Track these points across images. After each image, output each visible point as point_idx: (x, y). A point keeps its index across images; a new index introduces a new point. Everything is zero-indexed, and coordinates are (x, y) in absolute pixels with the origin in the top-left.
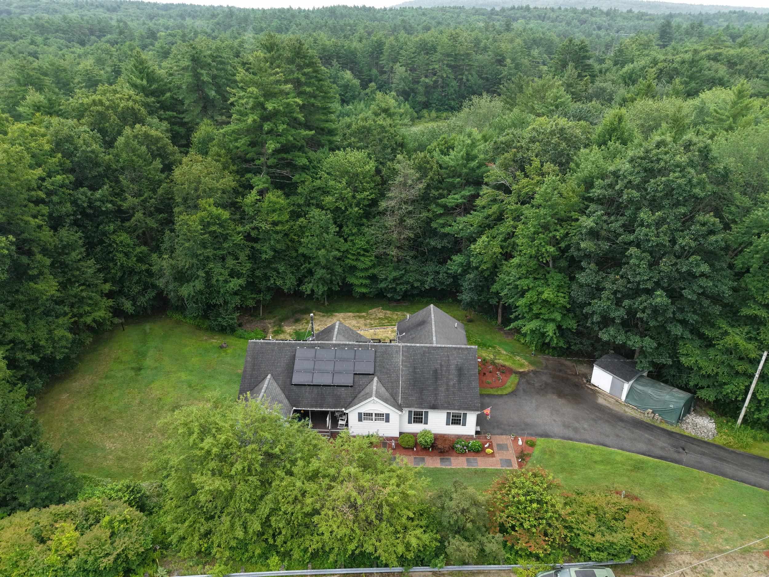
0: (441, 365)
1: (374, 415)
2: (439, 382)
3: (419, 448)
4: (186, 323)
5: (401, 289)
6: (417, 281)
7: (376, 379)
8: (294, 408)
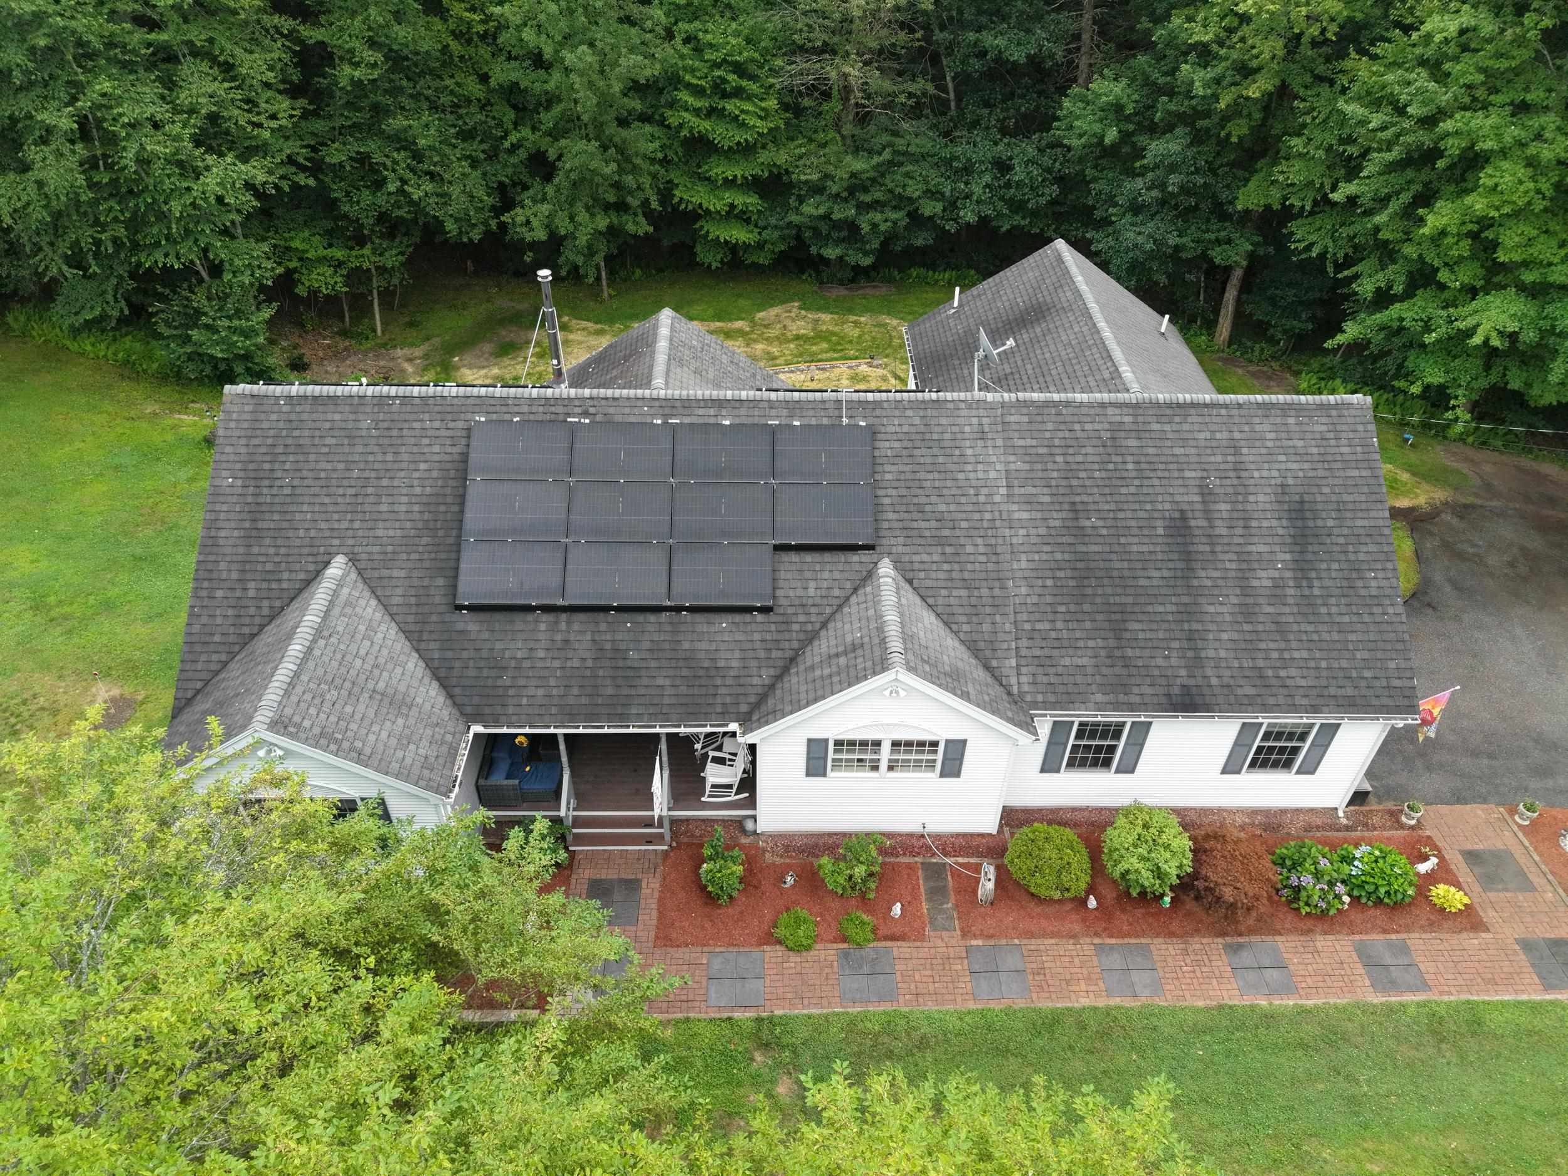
0: (1206, 493)
1: (886, 748)
2: (1205, 577)
3: (1110, 894)
4: (83, 354)
5: (875, 226)
6: (933, 194)
7: (886, 569)
8: (477, 728)
